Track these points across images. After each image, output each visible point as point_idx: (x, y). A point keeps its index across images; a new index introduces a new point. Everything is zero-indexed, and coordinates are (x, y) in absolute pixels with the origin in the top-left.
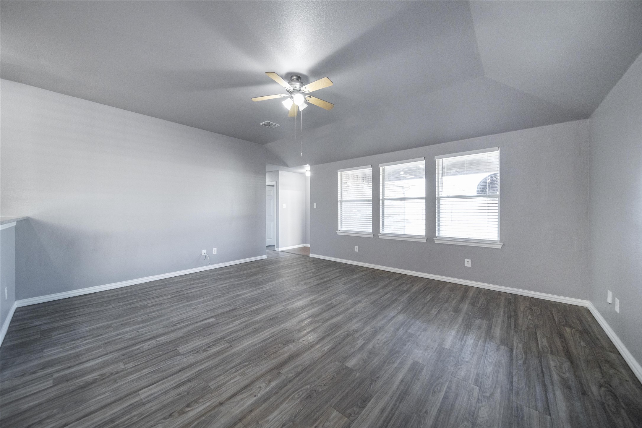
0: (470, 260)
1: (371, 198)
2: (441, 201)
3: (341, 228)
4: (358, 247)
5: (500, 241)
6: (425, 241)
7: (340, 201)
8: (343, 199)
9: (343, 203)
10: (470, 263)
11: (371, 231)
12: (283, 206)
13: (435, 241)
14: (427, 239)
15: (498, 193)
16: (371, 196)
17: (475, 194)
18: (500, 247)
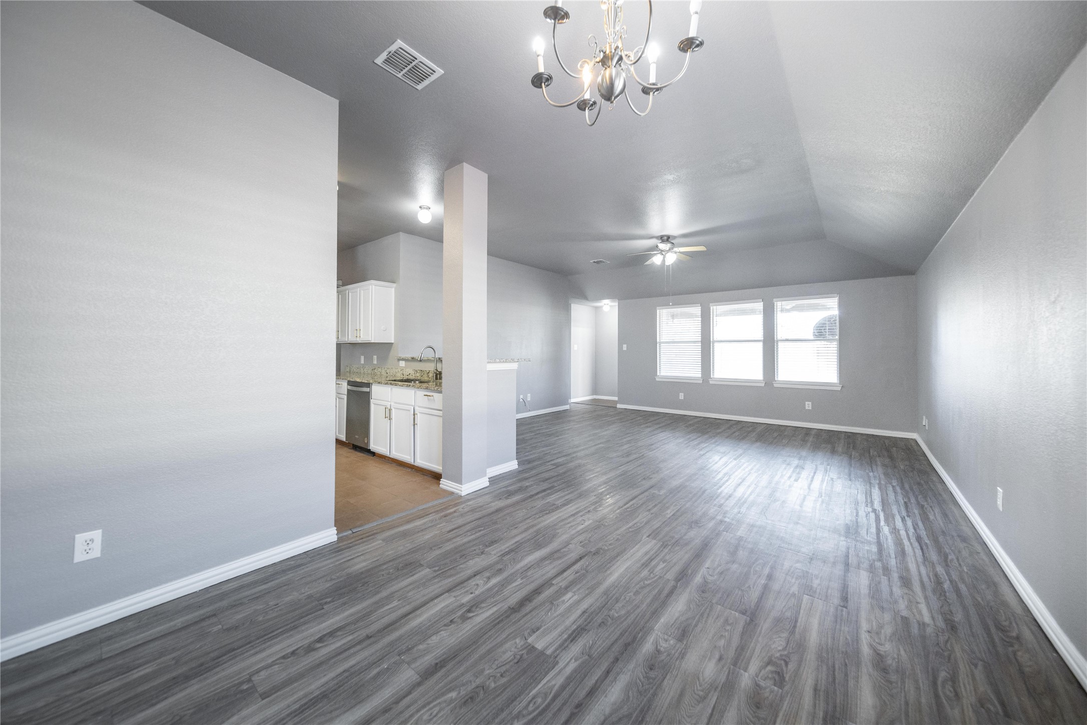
0: (810, 403)
1: (700, 340)
2: (779, 344)
3: (660, 373)
4: (683, 394)
5: (840, 383)
6: (763, 385)
7: (659, 342)
8: (662, 341)
9: (662, 345)
10: (810, 406)
11: (700, 375)
12: (575, 347)
13: (774, 385)
14: (765, 383)
15: (837, 337)
16: (700, 338)
17: (812, 337)
18: (839, 389)
